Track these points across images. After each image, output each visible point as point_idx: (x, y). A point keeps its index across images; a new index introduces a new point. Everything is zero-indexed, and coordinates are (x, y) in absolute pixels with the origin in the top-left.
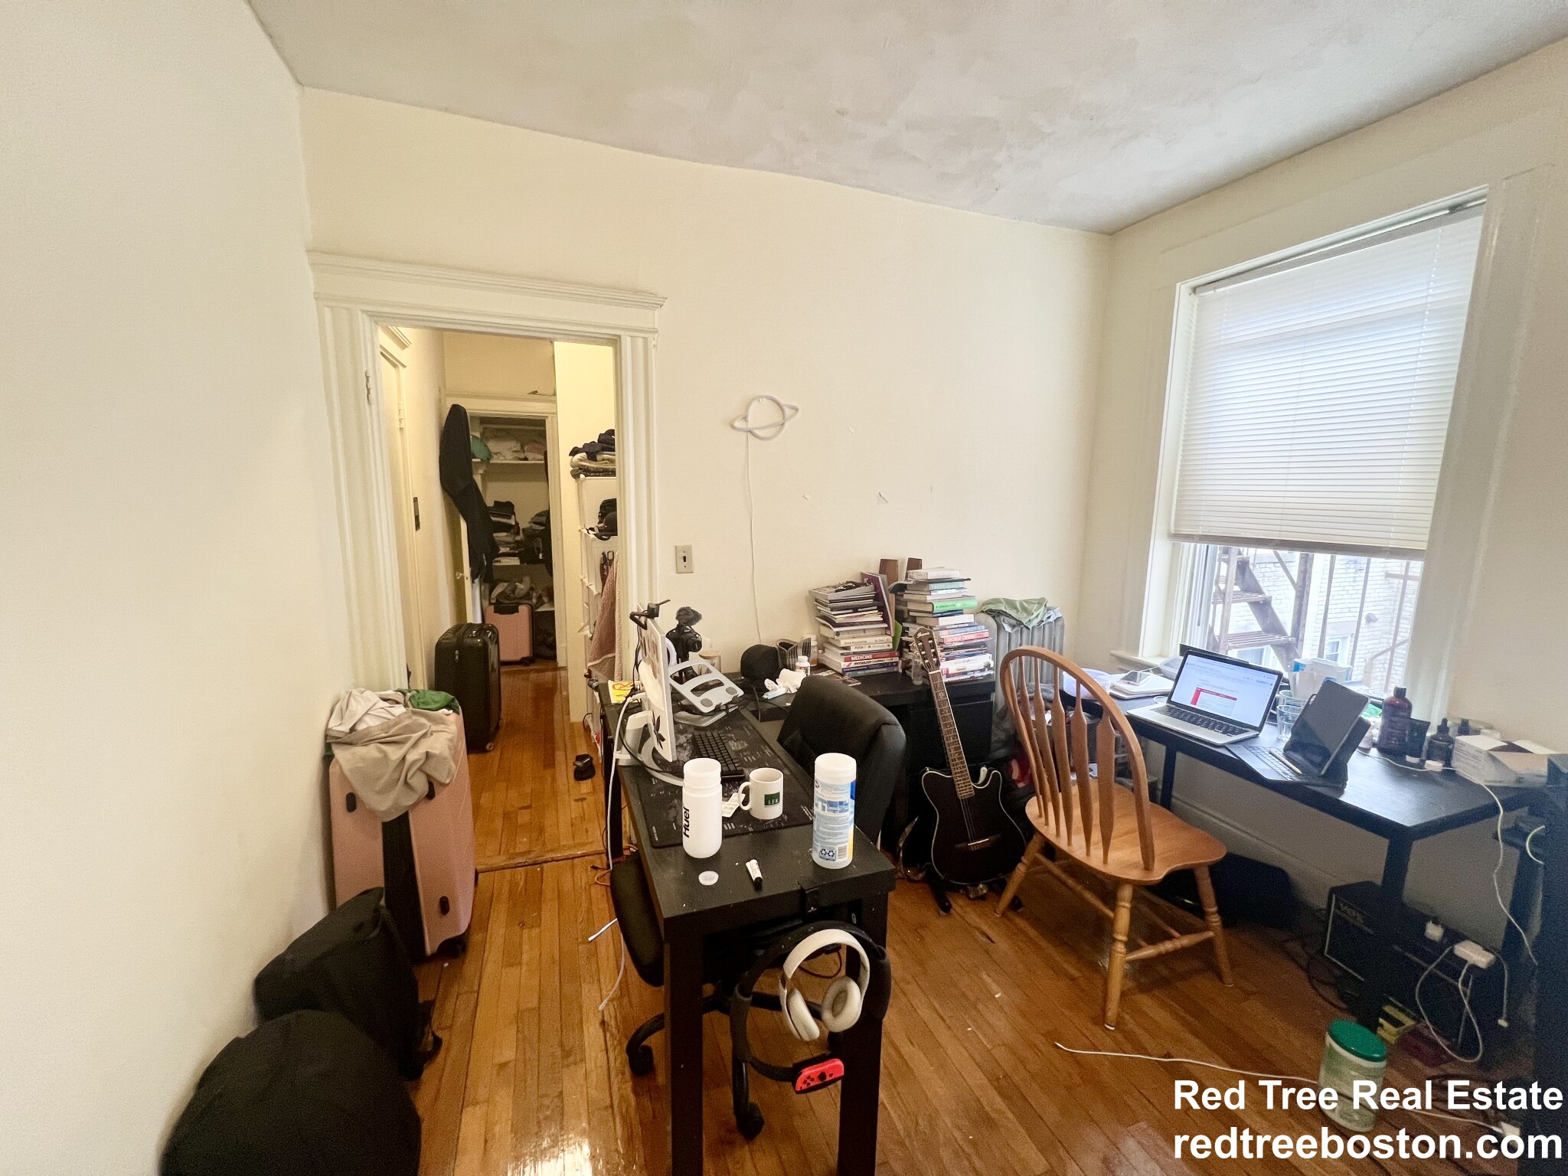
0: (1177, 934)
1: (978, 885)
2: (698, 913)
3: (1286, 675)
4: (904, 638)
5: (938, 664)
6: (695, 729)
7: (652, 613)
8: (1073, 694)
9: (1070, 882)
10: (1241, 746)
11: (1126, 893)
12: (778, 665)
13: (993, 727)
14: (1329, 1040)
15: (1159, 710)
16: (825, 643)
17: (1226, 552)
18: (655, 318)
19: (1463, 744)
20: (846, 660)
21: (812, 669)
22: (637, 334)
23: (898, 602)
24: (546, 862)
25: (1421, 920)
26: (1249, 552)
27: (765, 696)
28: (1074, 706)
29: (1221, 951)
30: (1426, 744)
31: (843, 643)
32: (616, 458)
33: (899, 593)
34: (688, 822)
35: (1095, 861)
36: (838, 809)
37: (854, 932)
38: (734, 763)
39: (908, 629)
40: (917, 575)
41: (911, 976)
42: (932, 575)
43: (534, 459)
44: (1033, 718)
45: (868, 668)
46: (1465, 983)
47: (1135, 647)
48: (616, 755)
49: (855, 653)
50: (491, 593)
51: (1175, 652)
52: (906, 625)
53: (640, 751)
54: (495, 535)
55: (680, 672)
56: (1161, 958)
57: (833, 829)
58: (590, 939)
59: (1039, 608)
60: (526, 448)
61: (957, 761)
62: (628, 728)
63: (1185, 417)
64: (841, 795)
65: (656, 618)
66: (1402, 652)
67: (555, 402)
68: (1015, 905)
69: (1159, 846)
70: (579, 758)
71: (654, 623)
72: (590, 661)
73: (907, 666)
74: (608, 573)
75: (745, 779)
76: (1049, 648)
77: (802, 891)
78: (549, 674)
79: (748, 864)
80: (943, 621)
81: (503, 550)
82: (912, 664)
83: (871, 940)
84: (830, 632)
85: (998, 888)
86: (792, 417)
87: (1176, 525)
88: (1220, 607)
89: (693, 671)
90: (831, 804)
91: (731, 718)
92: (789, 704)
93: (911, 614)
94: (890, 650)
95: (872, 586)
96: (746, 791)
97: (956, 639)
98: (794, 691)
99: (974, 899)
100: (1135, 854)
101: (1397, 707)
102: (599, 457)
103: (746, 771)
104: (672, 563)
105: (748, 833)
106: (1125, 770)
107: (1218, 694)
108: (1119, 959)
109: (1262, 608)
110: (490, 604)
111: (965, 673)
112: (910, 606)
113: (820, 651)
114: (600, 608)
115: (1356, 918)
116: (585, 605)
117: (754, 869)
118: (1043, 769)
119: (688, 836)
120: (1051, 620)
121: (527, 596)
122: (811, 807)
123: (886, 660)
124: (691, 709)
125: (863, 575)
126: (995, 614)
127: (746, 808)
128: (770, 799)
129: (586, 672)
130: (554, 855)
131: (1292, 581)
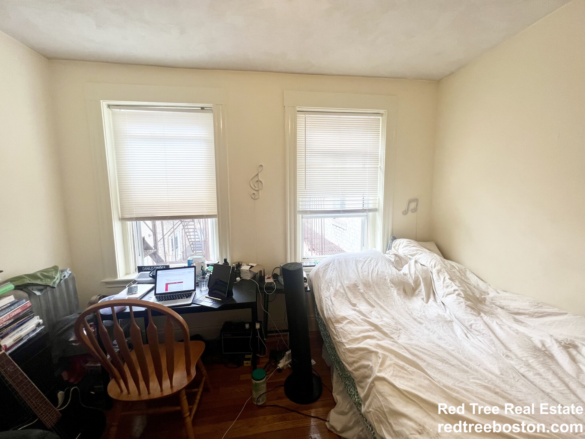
11: (183, 392)
19: (243, 270)
25: (243, 325)
35: (166, 391)
47: (115, 274)
59: (56, 273)
87: (122, 215)
100: (183, 374)
107: (175, 283)
108: (189, 422)
126: (26, 287)
131: (150, 229)
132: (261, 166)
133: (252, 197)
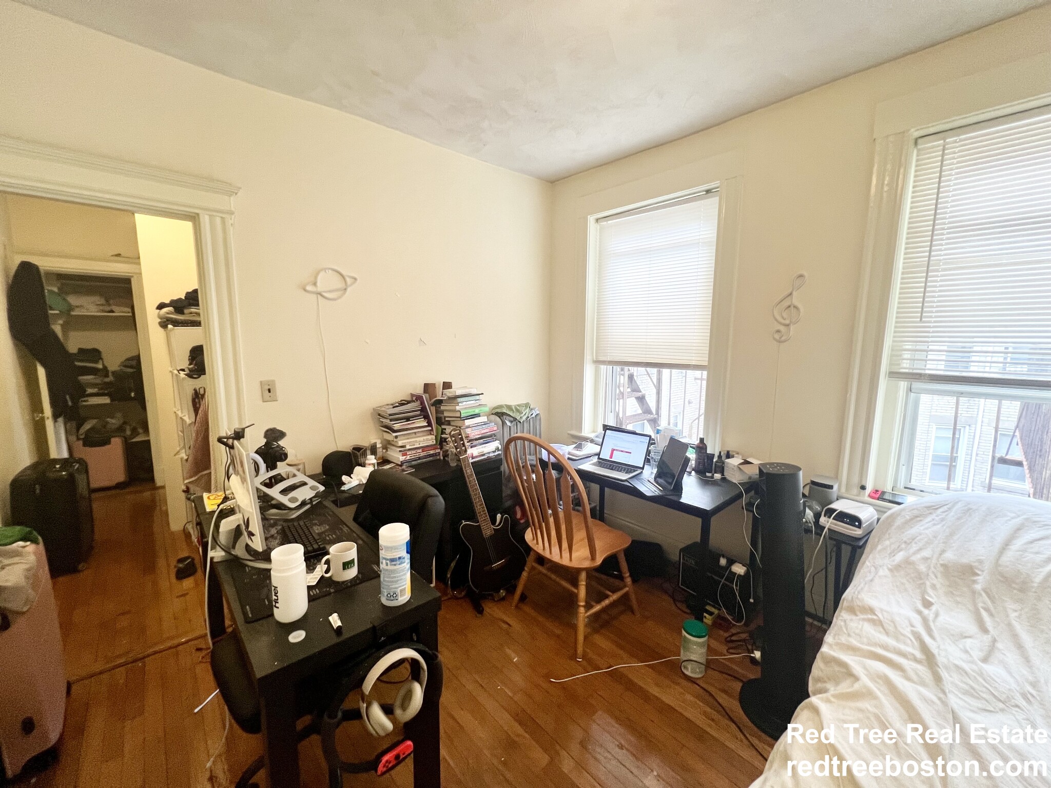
0: (609, 593)
1: (500, 591)
2: (288, 666)
3: (653, 437)
4: (443, 436)
5: (466, 451)
6: (284, 522)
7: (239, 435)
8: (547, 460)
9: (553, 576)
10: (634, 479)
11: (583, 576)
12: (352, 465)
13: (503, 487)
14: (684, 633)
15: (594, 464)
16: (387, 445)
17: (622, 370)
18: (232, 203)
19: (728, 463)
20: (403, 455)
21: (379, 464)
22: (214, 214)
23: (437, 412)
24: (148, 656)
25: (717, 557)
26: (634, 370)
27: (343, 488)
28: (547, 467)
29: (633, 597)
30: (714, 465)
31: (400, 443)
32: (201, 311)
33: (438, 406)
34: (277, 596)
35: (565, 561)
36: (398, 562)
37: (415, 647)
38: (317, 543)
39: (445, 429)
40: (449, 393)
41: (460, 664)
42: (459, 392)
43: (120, 311)
44: (525, 478)
45: (419, 458)
46: (736, 585)
47: (580, 429)
48: (211, 554)
49: (409, 450)
50: (78, 430)
51: (600, 430)
52: (443, 427)
53: (234, 547)
54: (80, 378)
55: (270, 478)
56: (603, 610)
57: (395, 577)
58: (196, 710)
59: (526, 409)
60: (111, 302)
61: (482, 513)
62: (221, 530)
63: (597, 294)
64: (399, 553)
65: (242, 440)
66: (702, 418)
67: (139, 264)
68: (523, 598)
69: (598, 544)
70: (180, 561)
71: (240, 444)
72: (187, 479)
73: (446, 455)
74: (200, 405)
75: (327, 553)
76: (533, 435)
77: (374, 628)
78: (147, 494)
79: (330, 618)
80: (468, 422)
81: (89, 391)
82: (449, 452)
83: (427, 649)
84: (390, 437)
85: (511, 590)
86: (351, 285)
87: (596, 356)
88: (621, 401)
89: (282, 477)
90: (392, 560)
91: (314, 509)
92: (361, 492)
93: (447, 419)
94: (434, 445)
95: (419, 402)
96: (328, 562)
97: (476, 434)
98: (365, 481)
99: (498, 601)
100: (585, 552)
101: (701, 448)
102: (186, 311)
103: (327, 547)
104: (258, 393)
105: (330, 594)
106: (578, 502)
107: (622, 451)
108: (583, 614)
109: (641, 400)
110: (78, 439)
111: (483, 455)
112: (446, 414)
113: (384, 451)
114: (194, 435)
115: (691, 563)
116: (180, 433)
117: (335, 620)
118: (533, 509)
119: (278, 608)
120: (533, 416)
121: (120, 430)
122: (378, 564)
123: (432, 452)
124: (280, 506)
125: (412, 395)
126: (500, 415)
127: (327, 575)
128: (347, 565)
129: (184, 488)
130: (157, 649)
131: (654, 384)
132: (801, 276)
133: (774, 339)
